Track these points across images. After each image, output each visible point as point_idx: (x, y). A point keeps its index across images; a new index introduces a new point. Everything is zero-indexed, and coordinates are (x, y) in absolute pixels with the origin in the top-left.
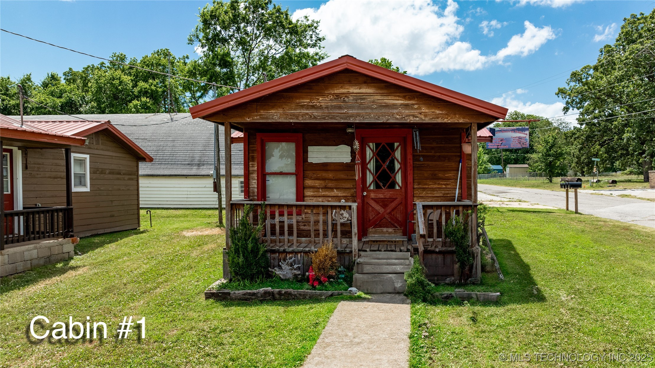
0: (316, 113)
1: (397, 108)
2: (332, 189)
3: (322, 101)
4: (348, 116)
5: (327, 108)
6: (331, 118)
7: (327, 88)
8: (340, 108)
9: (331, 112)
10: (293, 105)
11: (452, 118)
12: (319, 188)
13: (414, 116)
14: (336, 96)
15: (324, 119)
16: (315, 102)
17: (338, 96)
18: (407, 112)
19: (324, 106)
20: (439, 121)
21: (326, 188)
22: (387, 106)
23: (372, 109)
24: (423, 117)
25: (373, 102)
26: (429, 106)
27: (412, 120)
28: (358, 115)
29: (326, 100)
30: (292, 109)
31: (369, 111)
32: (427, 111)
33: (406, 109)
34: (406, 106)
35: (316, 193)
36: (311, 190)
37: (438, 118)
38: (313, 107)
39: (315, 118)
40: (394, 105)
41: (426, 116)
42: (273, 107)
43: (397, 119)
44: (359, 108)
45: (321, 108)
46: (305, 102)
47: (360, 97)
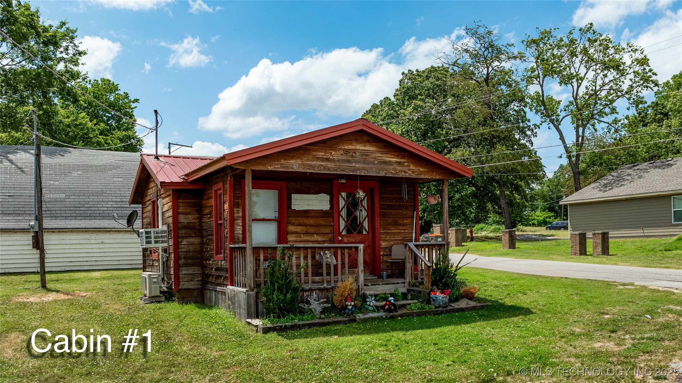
0: (329, 165)
1: (393, 165)
3: (336, 155)
4: (355, 170)
5: (339, 161)
6: (342, 170)
7: (339, 145)
8: (349, 161)
9: (342, 165)
10: (310, 157)
11: (431, 175)
12: (301, 234)
13: (405, 172)
14: (346, 151)
15: (336, 170)
16: (328, 156)
17: (347, 151)
18: (400, 168)
19: (336, 160)
20: (422, 177)
21: (307, 233)
22: (385, 163)
23: (374, 164)
24: (411, 173)
25: (375, 158)
26: (416, 165)
27: (403, 174)
28: (364, 169)
29: (338, 154)
30: (309, 160)
31: (372, 166)
32: (414, 168)
33: (399, 166)
34: (399, 163)
35: (298, 238)
36: (294, 235)
37: (422, 174)
38: (328, 160)
39: (329, 169)
40: (390, 162)
41: (413, 172)
42: (292, 158)
43: (392, 173)
44: (364, 163)
45: (333, 161)
46: (321, 154)
47: (365, 154)
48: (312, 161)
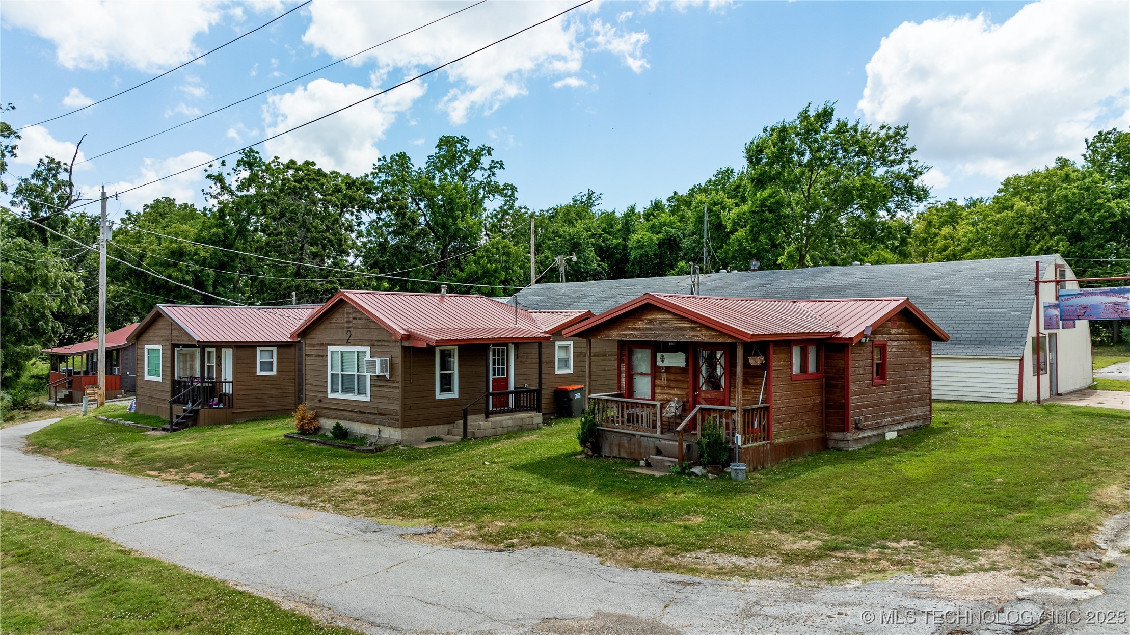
0: (636, 333)
1: (686, 331)
2: (673, 388)
3: (640, 324)
4: (657, 337)
5: (643, 329)
6: (647, 338)
7: (643, 315)
8: (651, 329)
9: (646, 332)
10: (624, 328)
12: (664, 387)
13: (697, 336)
16: (637, 326)
17: (650, 321)
18: (693, 333)
20: (714, 340)
22: (680, 329)
23: (670, 330)
25: (671, 325)
27: (696, 339)
28: (661, 336)
29: (643, 324)
30: (622, 330)
31: (668, 332)
32: (706, 332)
34: (692, 329)
36: (660, 388)
38: (635, 329)
39: (636, 337)
40: (685, 328)
41: (705, 336)
42: (612, 329)
43: (687, 338)
44: (663, 330)
45: (639, 329)
46: (631, 325)
47: (663, 321)
48: (625, 330)
